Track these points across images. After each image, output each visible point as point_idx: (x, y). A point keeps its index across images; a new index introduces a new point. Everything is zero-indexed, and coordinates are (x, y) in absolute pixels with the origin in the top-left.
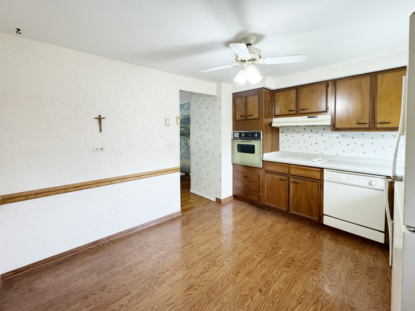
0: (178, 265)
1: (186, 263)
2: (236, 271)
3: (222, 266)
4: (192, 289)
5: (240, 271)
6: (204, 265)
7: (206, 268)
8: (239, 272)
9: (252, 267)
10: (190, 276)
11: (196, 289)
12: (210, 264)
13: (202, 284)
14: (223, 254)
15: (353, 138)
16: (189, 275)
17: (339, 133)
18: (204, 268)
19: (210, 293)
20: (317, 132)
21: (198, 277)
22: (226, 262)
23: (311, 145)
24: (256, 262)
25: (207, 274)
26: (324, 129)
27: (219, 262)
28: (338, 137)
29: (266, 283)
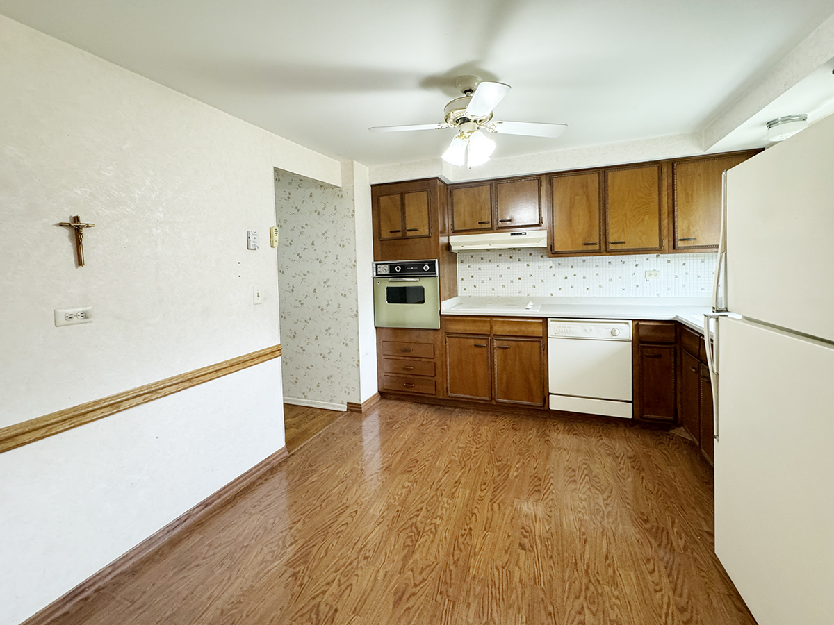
0: (346, 562)
1: (360, 551)
2: (465, 530)
3: (436, 529)
4: (405, 597)
5: (471, 526)
6: (401, 542)
7: (408, 546)
8: (470, 529)
9: (486, 511)
10: (385, 575)
11: (414, 594)
12: (410, 534)
13: (419, 578)
14: (424, 508)
15: (572, 267)
16: (382, 573)
17: (553, 261)
18: (405, 546)
19: (444, 589)
20: (519, 260)
21: (403, 567)
22: (438, 521)
23: (512, 282)
24: (487, 500)
25: (417, 556)
26: (531, 254)
27: (426, 524)
28: (551, 267)
29: (523, 530)
